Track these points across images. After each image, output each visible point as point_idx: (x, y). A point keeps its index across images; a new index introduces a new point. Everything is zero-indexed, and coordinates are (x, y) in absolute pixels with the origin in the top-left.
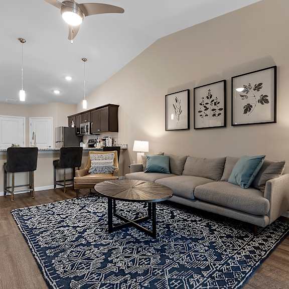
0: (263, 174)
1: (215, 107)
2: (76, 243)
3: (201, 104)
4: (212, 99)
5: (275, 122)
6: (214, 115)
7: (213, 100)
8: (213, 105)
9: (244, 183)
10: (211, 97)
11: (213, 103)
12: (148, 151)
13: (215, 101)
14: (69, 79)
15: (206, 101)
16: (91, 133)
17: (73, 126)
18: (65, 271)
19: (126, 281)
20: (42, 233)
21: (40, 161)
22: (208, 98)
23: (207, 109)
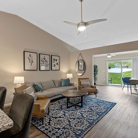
1: (46, 63)
3: (42, 61)
4: (45, 60)
5: (60, 70)
6: (46, 66)
10: (45, 59)
15: (44, 60)
23: (44, 63)
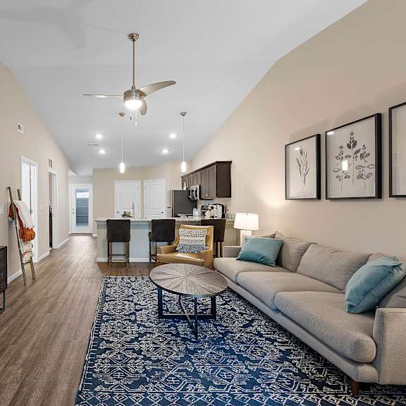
0: (394, 295)
1: (361, 163)
2: (127, 317)
3: (338, 158)
4: (355, 149)
6: (360, 177)
7: (359, 151)
8: (359, 159)
9: (350, 303)
10: (355, 144)
11: (359, 155)
12: (257, 229)
13: (361, 152)
14: (173, 136)
15: (347, 151)
16: (200, 198)
17: (185, 189)
18: (105, 334)
19: (136, 359)
20: (110, 301)
21: (133, 232)
22: (349, 146)
